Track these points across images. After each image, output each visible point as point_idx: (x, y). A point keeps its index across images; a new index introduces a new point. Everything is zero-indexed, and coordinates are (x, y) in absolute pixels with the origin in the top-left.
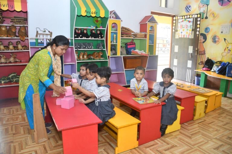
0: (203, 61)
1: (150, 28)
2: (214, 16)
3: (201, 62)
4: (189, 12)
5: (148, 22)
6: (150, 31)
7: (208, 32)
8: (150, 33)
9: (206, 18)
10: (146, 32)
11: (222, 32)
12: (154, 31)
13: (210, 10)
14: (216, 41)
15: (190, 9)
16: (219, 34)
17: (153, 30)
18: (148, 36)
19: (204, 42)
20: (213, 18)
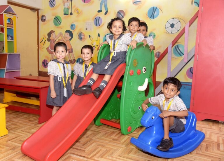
0: (71, 60)
1: (7, 20)
2: (78, 13)
3: (69, 60)
4: (53, 6)
5: (4, 12)
6: (8, 24)
7: (74, 29)
8: (7, 26)
9: (71, 14)
10: (3, 24)
11: (86, 29)
12: (13, 24)
13: (75, 6)
14: (82, 38)
15: (54, 3)
16: (84, 31)
17: (11, 23)
18: (5, 30)
19: (70, 39)
20: (77, 15)
